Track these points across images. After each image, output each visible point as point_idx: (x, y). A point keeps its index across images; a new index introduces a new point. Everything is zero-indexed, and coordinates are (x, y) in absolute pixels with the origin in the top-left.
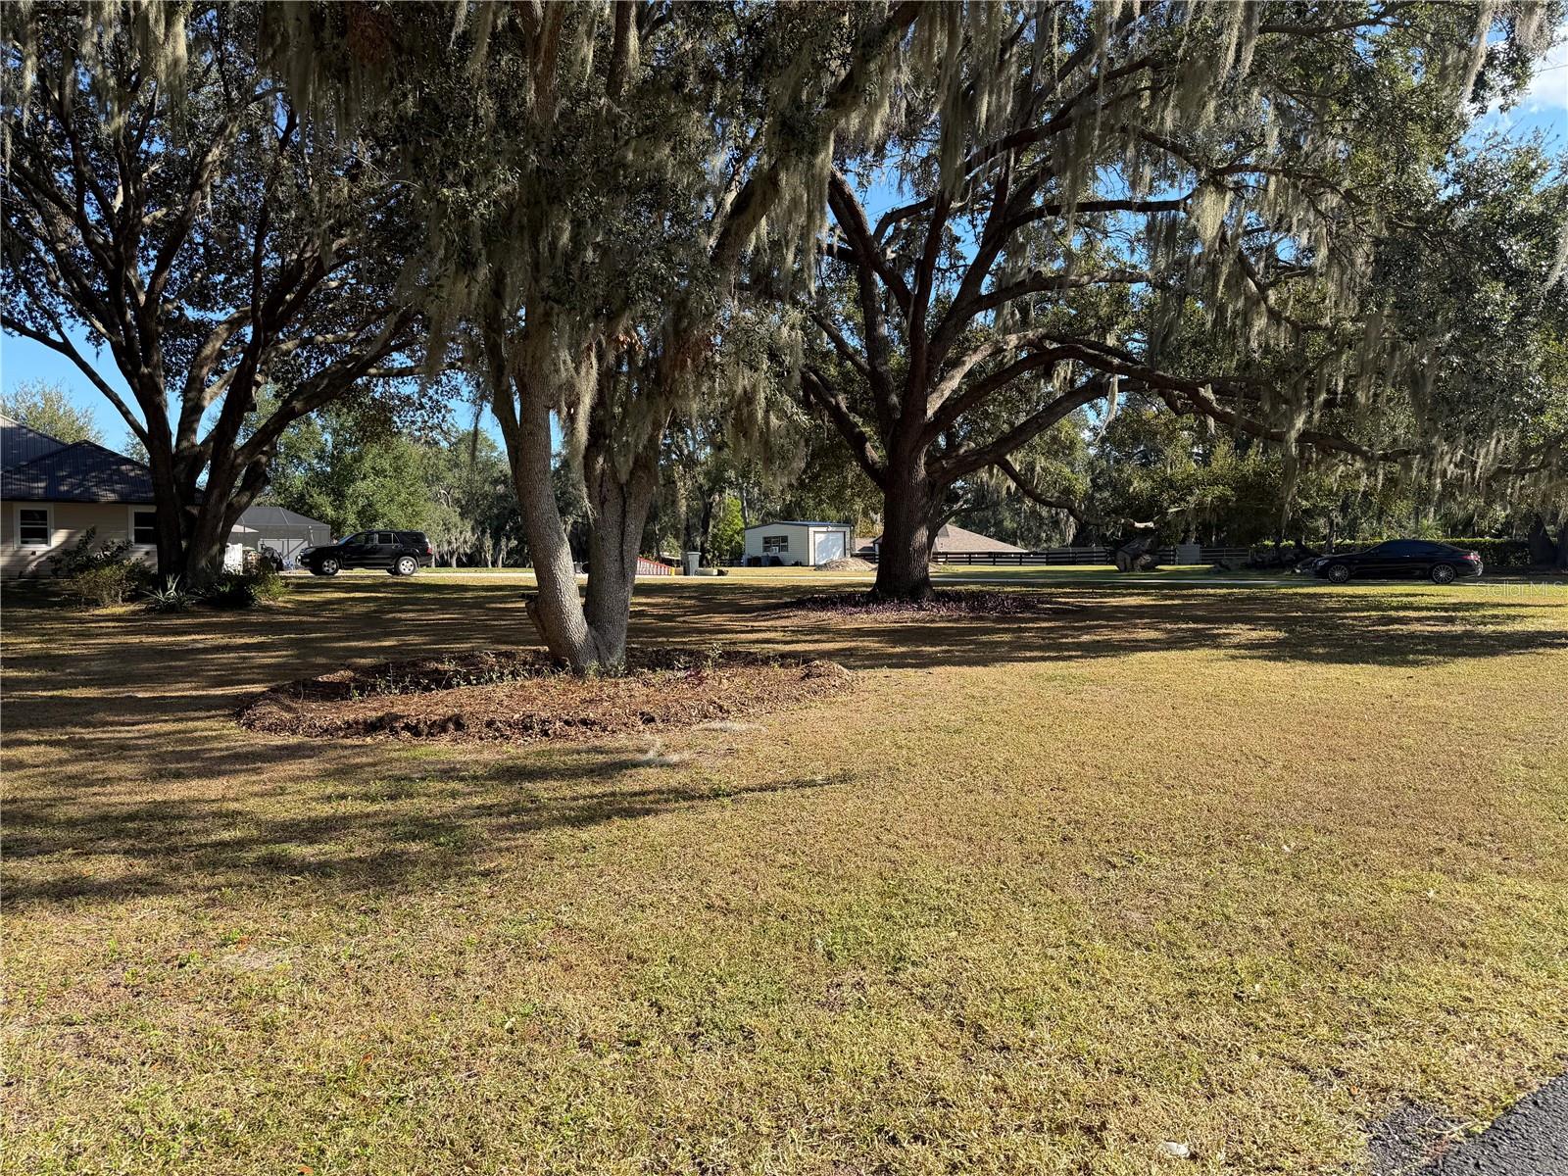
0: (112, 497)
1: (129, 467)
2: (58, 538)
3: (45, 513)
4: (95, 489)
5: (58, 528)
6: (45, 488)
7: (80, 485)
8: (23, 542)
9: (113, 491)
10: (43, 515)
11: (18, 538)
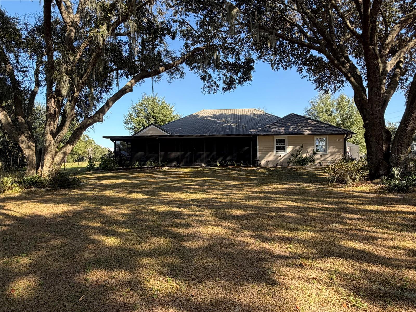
0: (309, 132)
1: (311, 121)
2: (289, 149)
3: (284, 140)
4: (301, 129)
5: (289, 146)
6: (284, 130)
7: (296, 129)
8: (277, 152)
9: (309, 130)
10: (283, 141)
11: (275, 151)
